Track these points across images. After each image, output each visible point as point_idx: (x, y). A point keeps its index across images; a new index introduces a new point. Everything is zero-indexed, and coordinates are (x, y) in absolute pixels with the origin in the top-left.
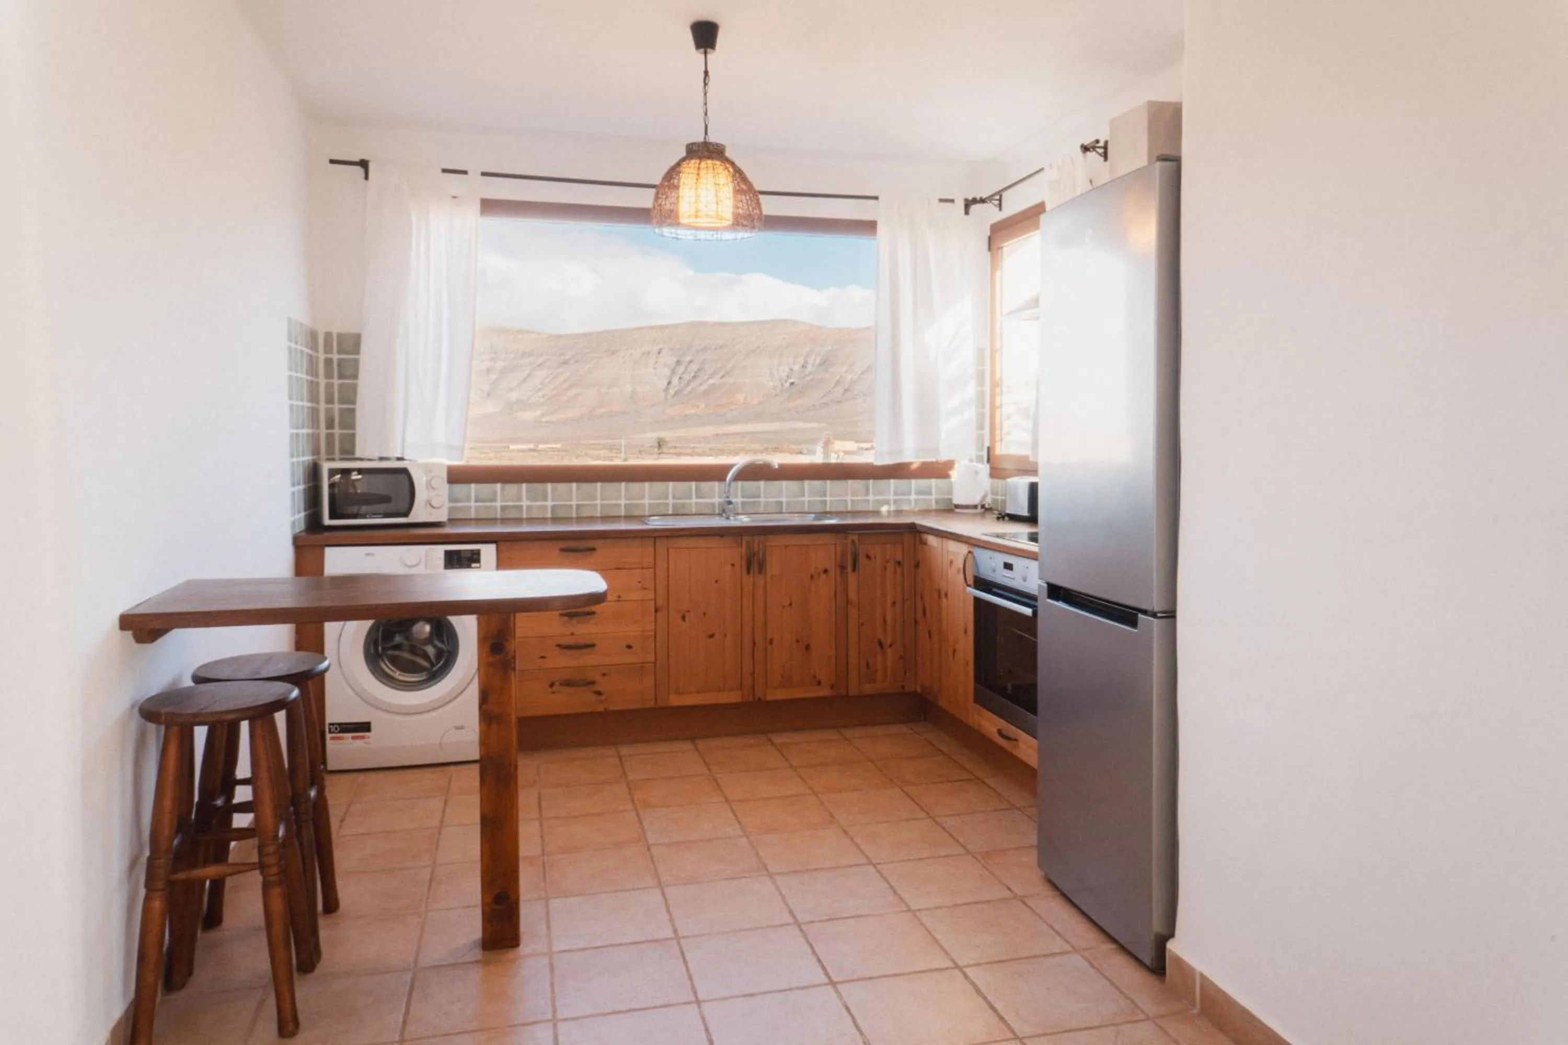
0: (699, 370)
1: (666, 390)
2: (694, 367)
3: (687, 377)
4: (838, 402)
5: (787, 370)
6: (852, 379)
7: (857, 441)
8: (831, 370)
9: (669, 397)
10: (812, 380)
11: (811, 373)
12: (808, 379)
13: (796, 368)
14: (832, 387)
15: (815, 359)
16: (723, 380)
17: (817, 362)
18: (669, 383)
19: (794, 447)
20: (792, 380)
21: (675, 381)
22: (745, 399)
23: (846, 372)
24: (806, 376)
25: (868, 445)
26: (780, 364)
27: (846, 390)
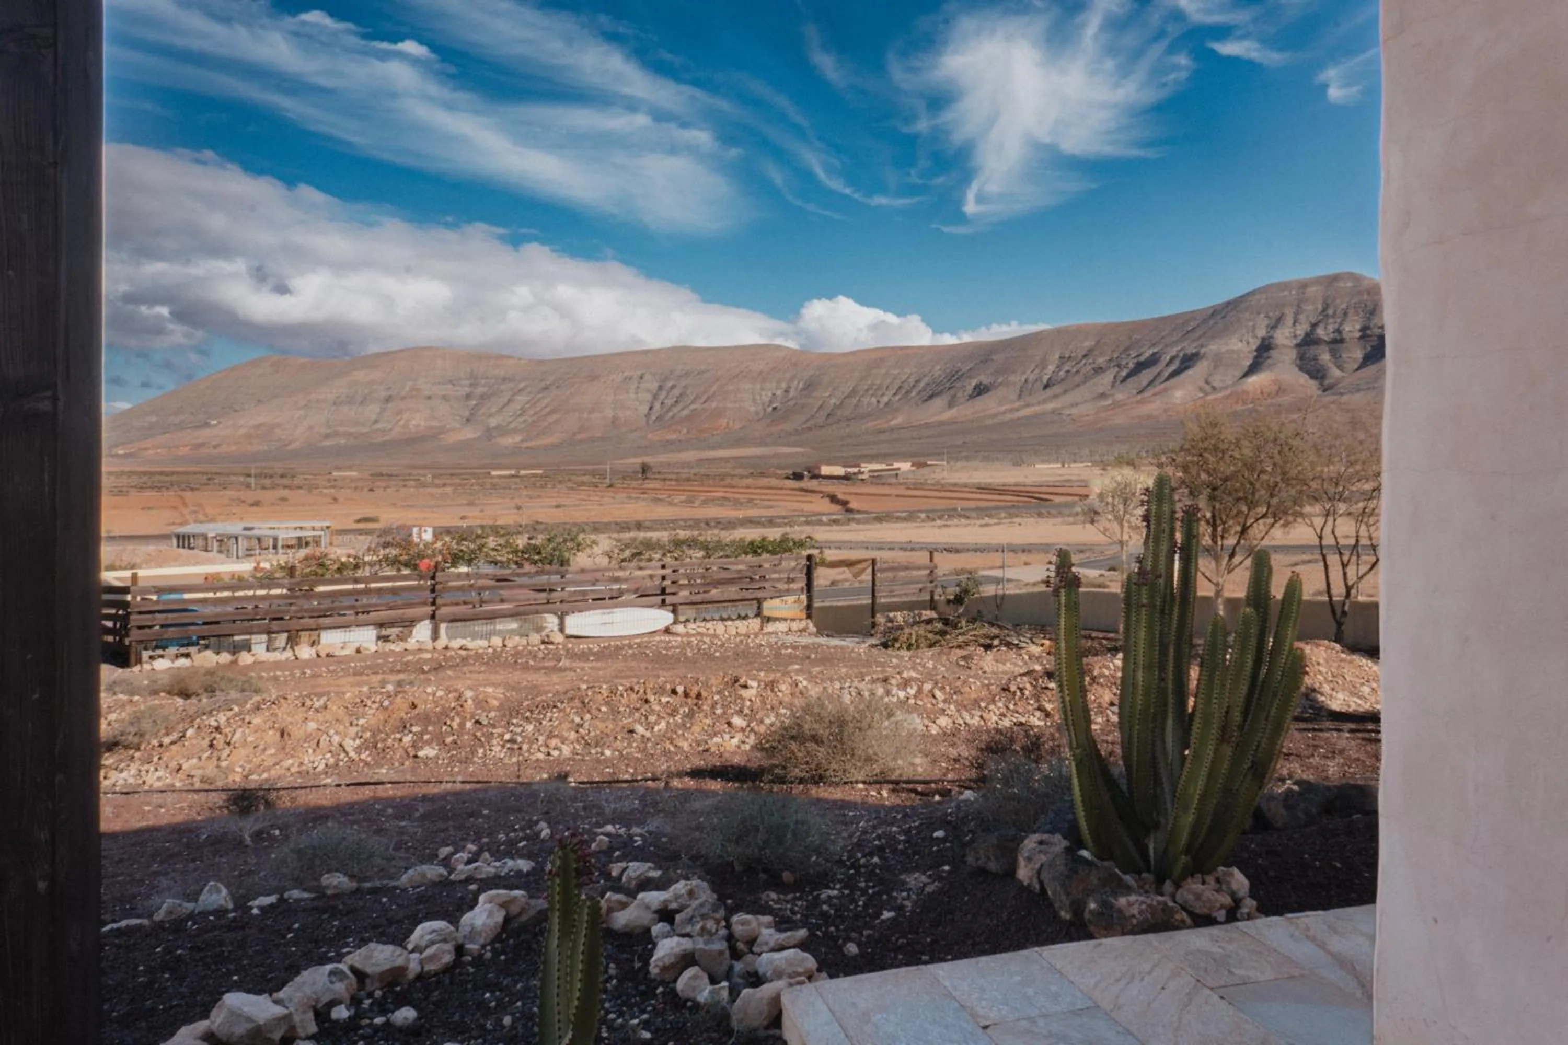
0: (681, 395)
1: (648, 416)
2: (676, 392)
3: (669, 402)
4: (821, 426)
5: (770, 394)
6: (835, 403)
7: (845, 466)
8: (814, 394)
9: (651, 422)
10: (796, 404)
11: (793, 398)
12: (791, 403)
13: (779, 393)
14: (815, 411)
15: (798, 384)
16: (706, 405)
17: (801, 385)
18: (651, 408)
19: (779, 472)
20: (775, 405)
21: (657, 406)
22: (727, 424)
23: (830, 396)
24: (789, 401)
25: (856, 470)
26: (762, 389)
27: (829, 415)
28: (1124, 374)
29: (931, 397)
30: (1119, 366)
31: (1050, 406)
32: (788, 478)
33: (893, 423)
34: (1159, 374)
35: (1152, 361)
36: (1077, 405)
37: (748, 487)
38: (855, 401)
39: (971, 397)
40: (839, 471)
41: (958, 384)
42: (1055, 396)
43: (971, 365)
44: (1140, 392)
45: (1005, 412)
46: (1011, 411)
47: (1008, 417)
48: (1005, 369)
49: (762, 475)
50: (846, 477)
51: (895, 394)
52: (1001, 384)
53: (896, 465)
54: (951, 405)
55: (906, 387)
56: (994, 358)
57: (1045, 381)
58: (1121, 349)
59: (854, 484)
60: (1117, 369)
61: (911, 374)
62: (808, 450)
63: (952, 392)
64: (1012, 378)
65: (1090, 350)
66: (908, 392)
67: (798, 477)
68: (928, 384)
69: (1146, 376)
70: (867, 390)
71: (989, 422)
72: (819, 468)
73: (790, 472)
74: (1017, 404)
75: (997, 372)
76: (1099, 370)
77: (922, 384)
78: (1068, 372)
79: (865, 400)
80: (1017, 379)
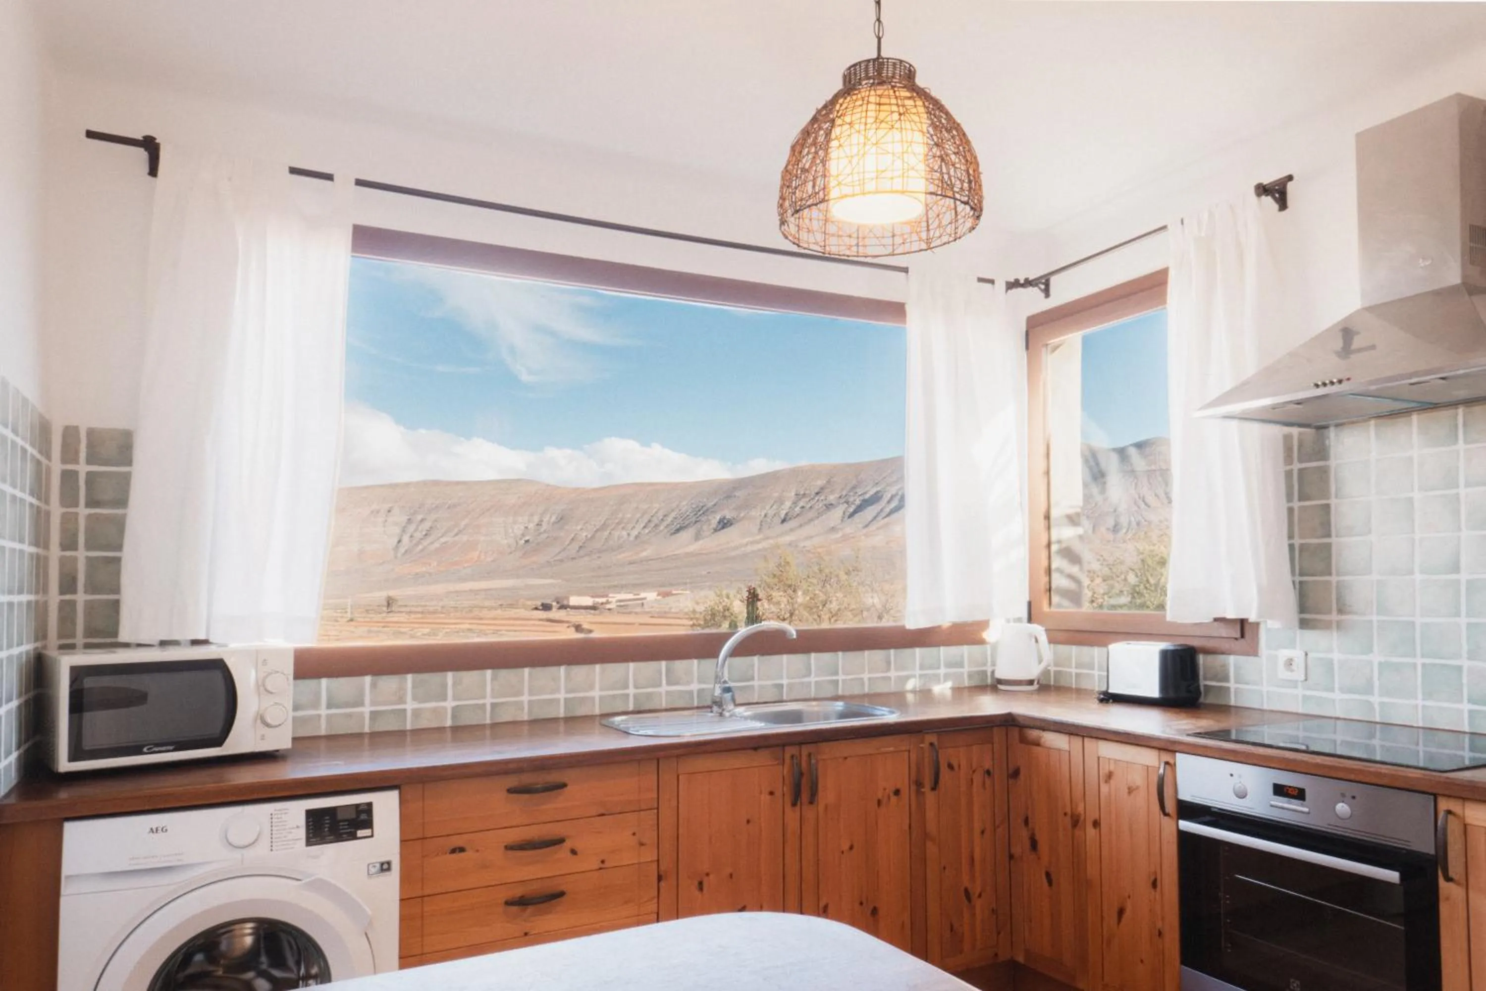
0: (431, 528)
1: (396, 548)
2: (427, 525)
3: (418, 535)
4: (573, 559)
5: (522, 528)
6: (586, 536)
7: (593, 597)
8: (567, 527)
9: (399, 555)
10: (548, 537)
11: (545, 531)
12: (543, 536)
13: (531, 526)
14: (567, 543)
15: (551, 517)
16: (456, 538)
17: (553, 519)
18: (399, 541)
19: (529, 603)
20: (527, 538)
21: (406, 539)
22: (479, 557)
23: (581, 529)
24: (541, 533)
25: (604, 600)
26: (515, 522)
27: (581, 547)
28: (851, 510)
29: (678, 531)
30: (847, 502)
31: (788, 538)
32: (536, 609)
33: (644, 554)
34: (882, 510)
35: (876, 498)
36: (811, 537)
37: (495, 619)
38: (606, 533)
39: (716, 530)
40: (588, 601)
41: (704, 518)
42: (792, 530)
43: (715, 501)
44: (866, 526)
45: (747, 545)
46: (752, 543)
47: (749, 549)
48: (746, 505)
49: (511, 606)
50: (594, 608)
51: (645, 527)
52: (743, 518)
53: (642, 595)
54: (697, 537)
55: (655, 521)
56: (737, 494)
57: (783, 516)
58: (848, 488)
59: (601, 613)
60: (846, 505)
61: (659, 510)
62: (560, 581)
63: (698, 525)
64: (753, 513)
65: (822, 489)
66: (656, 526)
67: (546, 607)
68: (675, 518)
69: (870, 512)
70: (618, 524)
71: (733, 554)
72: (567, 598)
73: (539, 603)
74: (758, 537)
75: (739, 508)
76: (829, 506)
77: (670, 519)
78: (803, 507)
79: (616, 534)
80: (757, 513)
